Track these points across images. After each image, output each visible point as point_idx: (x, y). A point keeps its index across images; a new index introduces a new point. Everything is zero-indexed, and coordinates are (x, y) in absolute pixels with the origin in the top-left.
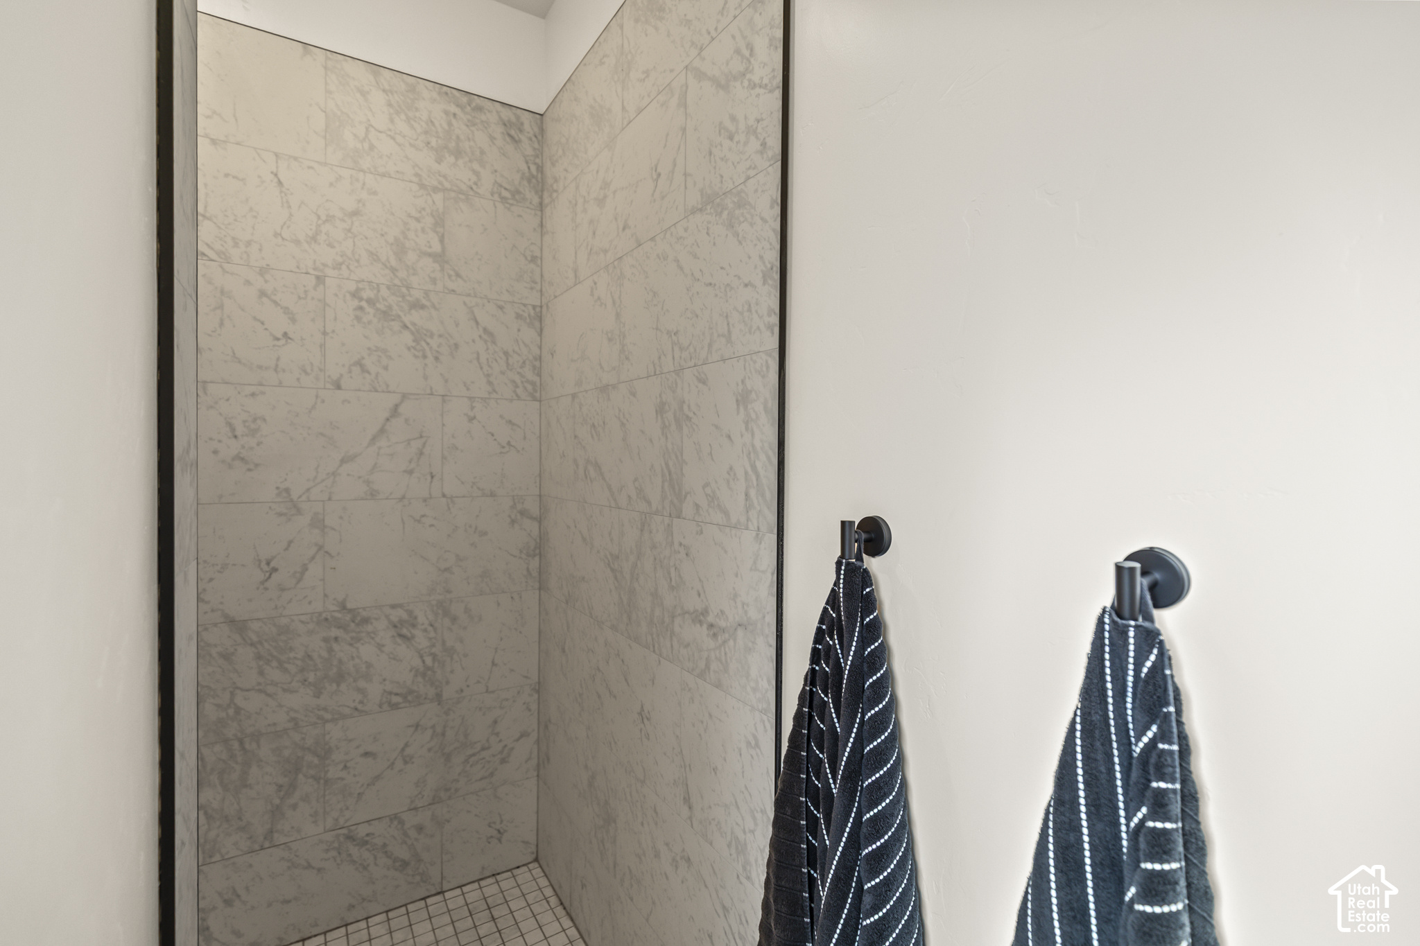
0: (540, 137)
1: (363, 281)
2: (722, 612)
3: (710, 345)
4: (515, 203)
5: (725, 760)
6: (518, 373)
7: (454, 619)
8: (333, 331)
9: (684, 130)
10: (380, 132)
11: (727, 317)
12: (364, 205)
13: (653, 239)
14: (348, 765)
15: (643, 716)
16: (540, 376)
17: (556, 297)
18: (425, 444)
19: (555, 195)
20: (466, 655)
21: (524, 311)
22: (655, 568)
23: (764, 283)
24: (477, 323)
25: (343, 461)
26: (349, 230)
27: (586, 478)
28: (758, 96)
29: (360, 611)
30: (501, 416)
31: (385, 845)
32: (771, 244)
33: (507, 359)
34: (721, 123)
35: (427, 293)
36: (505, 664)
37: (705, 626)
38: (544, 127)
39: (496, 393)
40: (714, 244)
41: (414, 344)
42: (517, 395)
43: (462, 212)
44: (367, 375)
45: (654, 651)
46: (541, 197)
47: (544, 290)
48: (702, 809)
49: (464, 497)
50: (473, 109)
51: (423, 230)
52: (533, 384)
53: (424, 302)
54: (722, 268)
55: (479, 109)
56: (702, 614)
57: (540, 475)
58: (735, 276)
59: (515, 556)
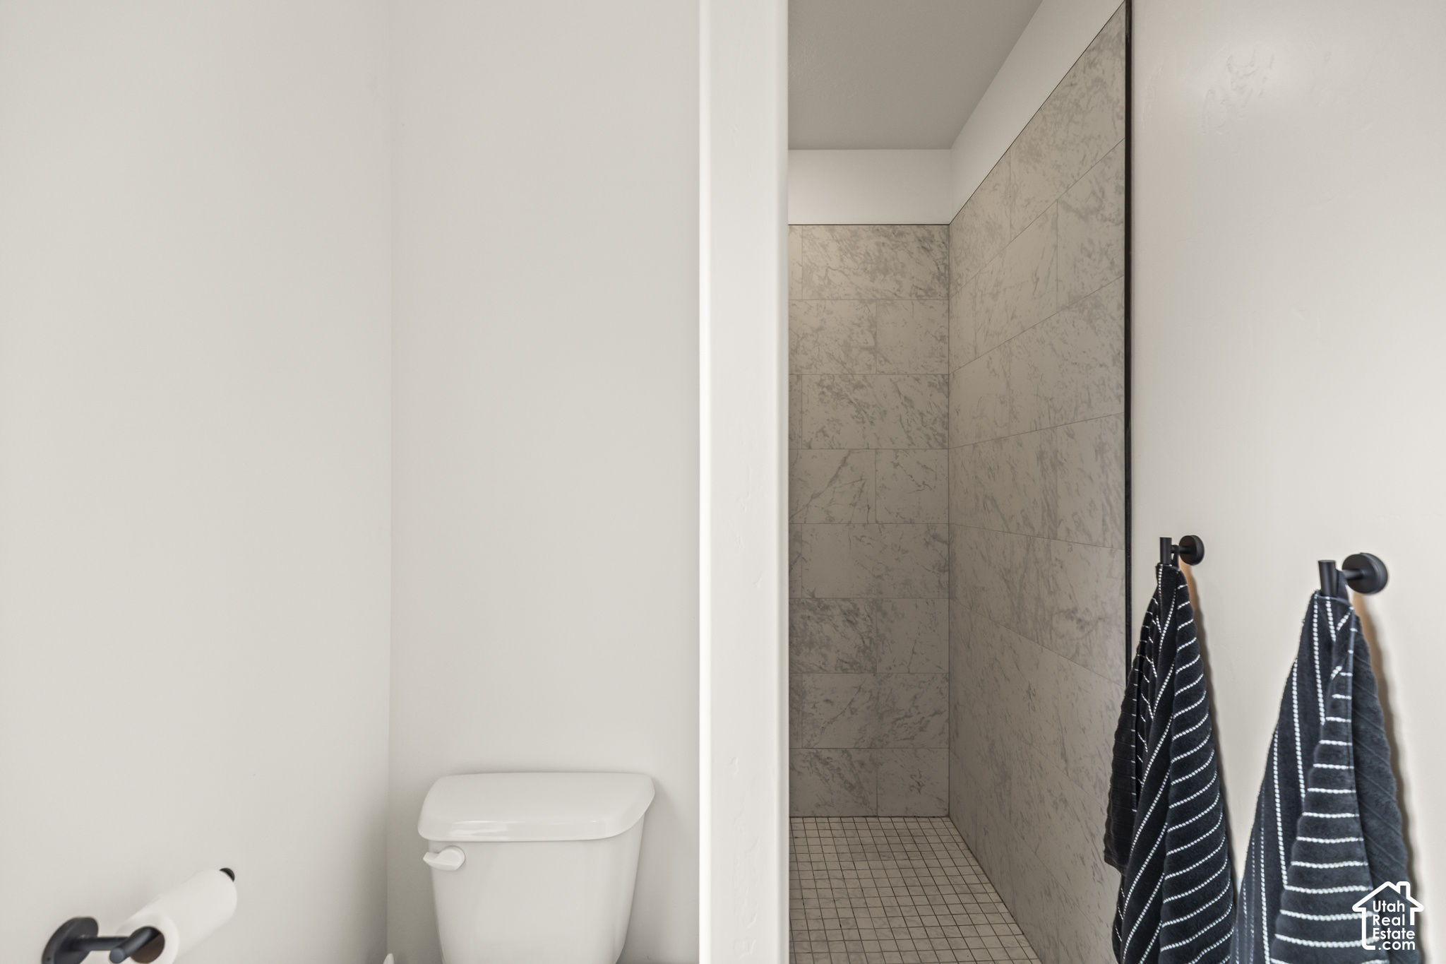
0: (947, 243)
1: (825, 374)
2: (1087, 609)
3: (1076, 409)
4: (928, 298)
5: (1091, 722)
6: (931, 428)
7: (884, 614)
8: (807, 411)
9: (1056, 247)
10: (835, 270)
11: (1088, 388)
12: (825, 322)
13: (1034, 327)
14: (816, 705)
15: (1030, 693)
16: (948, 430)
17: (960, 368)
18: (864, 484)
19: (959, 288)
20: (893, 642)
21: (935, 380)
22: (1038, 579)
23: (1114, 364)
24: (900, 393)
25: (813, 497)
26: (816, 342)
27: (985, 509)
28: (1108, 227)
29: (823, 600)
30: (918, 463)
31: (839, 769)
32: (1118, 336)
33: (922, 418)
34: (1082, 244)
35: (865, 377)
36: (922, 654)
37: (1075, 621)
38: (951, 235)
39: (914, 445)
40: (1078, 334)
41: (856, 414)
42: (930, 446)
43: (889, 313)
44: (826, 438)
45: (1038, 643)
46: (948, 289)
47: (950, 361)
48: (1075, 761)
49: (891, 523)
50: (896, 236)
51: (862, 332)
52: (942, 436)
53: (863, 383)
54: (1084, 352)
55: (901, 234)
56: (1073, 612)
57: (949, 507)
58: (1093, 358)
59: (929, 571)
